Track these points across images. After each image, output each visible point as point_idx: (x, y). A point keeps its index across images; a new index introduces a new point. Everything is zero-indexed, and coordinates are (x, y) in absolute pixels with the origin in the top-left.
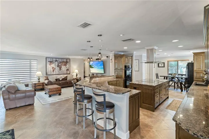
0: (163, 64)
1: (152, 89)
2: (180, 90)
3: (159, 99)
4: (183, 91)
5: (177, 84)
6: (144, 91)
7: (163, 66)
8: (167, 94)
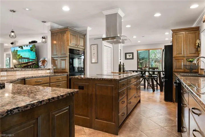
0: (131, 54)
1: (112, 87)
2: (152, 90)
3: (127, 106)
4: (155, 91)
5: (148, 81)
6: (97, 93)
7: (131, 57)
8: (138, 95)
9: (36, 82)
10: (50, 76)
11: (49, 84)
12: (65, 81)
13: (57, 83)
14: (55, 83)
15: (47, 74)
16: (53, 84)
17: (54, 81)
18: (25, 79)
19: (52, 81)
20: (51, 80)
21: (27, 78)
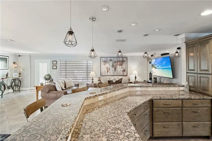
9: (164, 104)
10: (182, 99)
11: (181, 108)
12: (207, 108)
13: (192, 108)
14: (190, 108)
15: (179, 97)
16: (186, 109)
17: (188, 106)
18: (152, 100)
19: (185, 105)
20: (184, 103)
21: (155, 100)
